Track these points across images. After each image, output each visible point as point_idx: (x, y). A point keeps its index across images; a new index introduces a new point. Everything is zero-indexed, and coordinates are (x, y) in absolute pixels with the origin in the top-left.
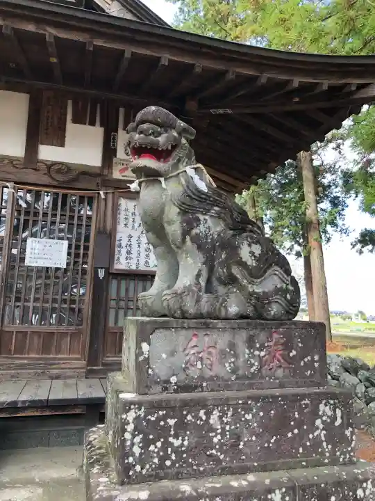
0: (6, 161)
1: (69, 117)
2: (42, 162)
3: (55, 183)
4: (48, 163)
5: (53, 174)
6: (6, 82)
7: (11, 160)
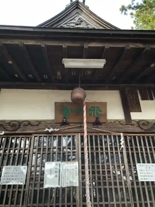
0: (117, 122)
1: (140, 97)
2: (134, 121)
3: (143, 131)
4: (137, 121)
5: (141, 126)
6: (109, 87)
7: (120, 122)
